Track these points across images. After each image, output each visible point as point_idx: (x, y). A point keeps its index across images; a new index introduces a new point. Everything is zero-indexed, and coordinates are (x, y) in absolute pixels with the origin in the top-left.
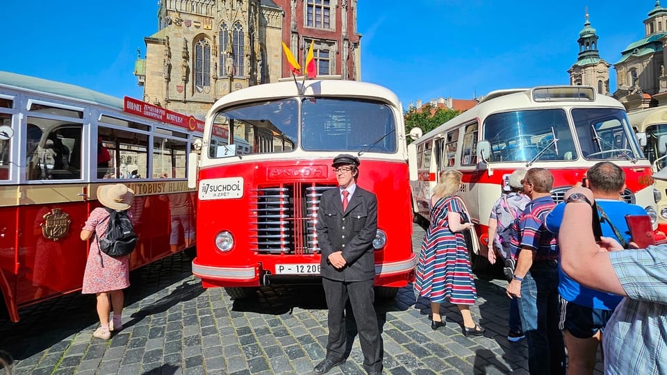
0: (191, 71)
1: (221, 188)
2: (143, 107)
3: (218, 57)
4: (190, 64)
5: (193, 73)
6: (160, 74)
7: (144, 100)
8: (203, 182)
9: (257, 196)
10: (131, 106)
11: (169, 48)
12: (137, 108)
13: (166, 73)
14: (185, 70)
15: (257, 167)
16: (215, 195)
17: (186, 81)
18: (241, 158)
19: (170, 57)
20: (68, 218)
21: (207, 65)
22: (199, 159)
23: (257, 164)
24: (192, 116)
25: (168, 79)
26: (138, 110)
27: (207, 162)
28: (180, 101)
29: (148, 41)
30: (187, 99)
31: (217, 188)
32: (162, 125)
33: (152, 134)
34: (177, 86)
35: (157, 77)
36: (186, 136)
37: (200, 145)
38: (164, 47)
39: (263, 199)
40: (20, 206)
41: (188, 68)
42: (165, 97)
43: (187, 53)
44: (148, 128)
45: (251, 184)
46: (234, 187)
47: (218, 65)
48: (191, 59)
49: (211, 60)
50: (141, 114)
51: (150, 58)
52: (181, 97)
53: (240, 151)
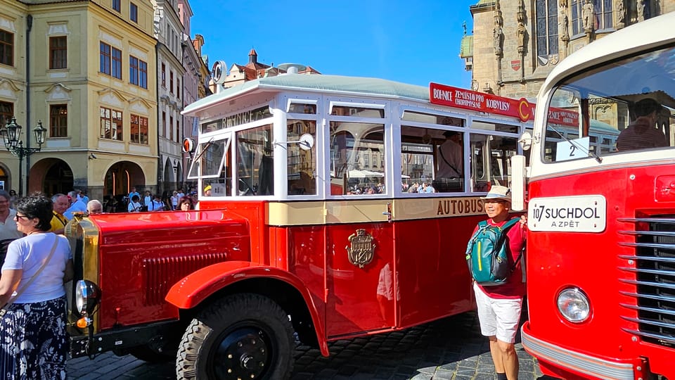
0: (530, 37)
1: (564, 213)
2: (454, 94)
3: (570, 8)
4: (528, 28)
5: (533, 39)
6: (490, 50)
7: (472, 87)
8: (535, 203)
9: (634, 232)
10: (438, 94)
11: (500, 12)
12: (447, 96)
13: (498, 48)
14: (521, 37)
15: (632, 177)
16: (554, 224)
17: (524, 53)
18: (600, 161)
19: (501, 24)
20: (373, 242)
21: (553, 22)
22: (528, 164)
23: (631, 170)
24: (524, 99)
25: (501, 55)
26: (447, 99)
27: (540, 169)
28: (517, 82)
29: (475, 10)
30: (525, 78)
31: (558, 213)
32: (481, 117)
33: (467, 130)
34: (512, 62)
35: (486, 55)
36: (515, 129)
37: (528, 142)
38: (494, 13)
39: (649, 239)
40: (327, 225)
41: (525, 34)
42: (497, 79)
43: (524, 13)
44: (461, 123)
45: (621, 208)
46: (588, 213)
47: (570, 19)
48: (529, 21)
49: (559, 15)
50: (451, 104)
51: (477, 31)
52: (518, 77)
53: (606, 146)
